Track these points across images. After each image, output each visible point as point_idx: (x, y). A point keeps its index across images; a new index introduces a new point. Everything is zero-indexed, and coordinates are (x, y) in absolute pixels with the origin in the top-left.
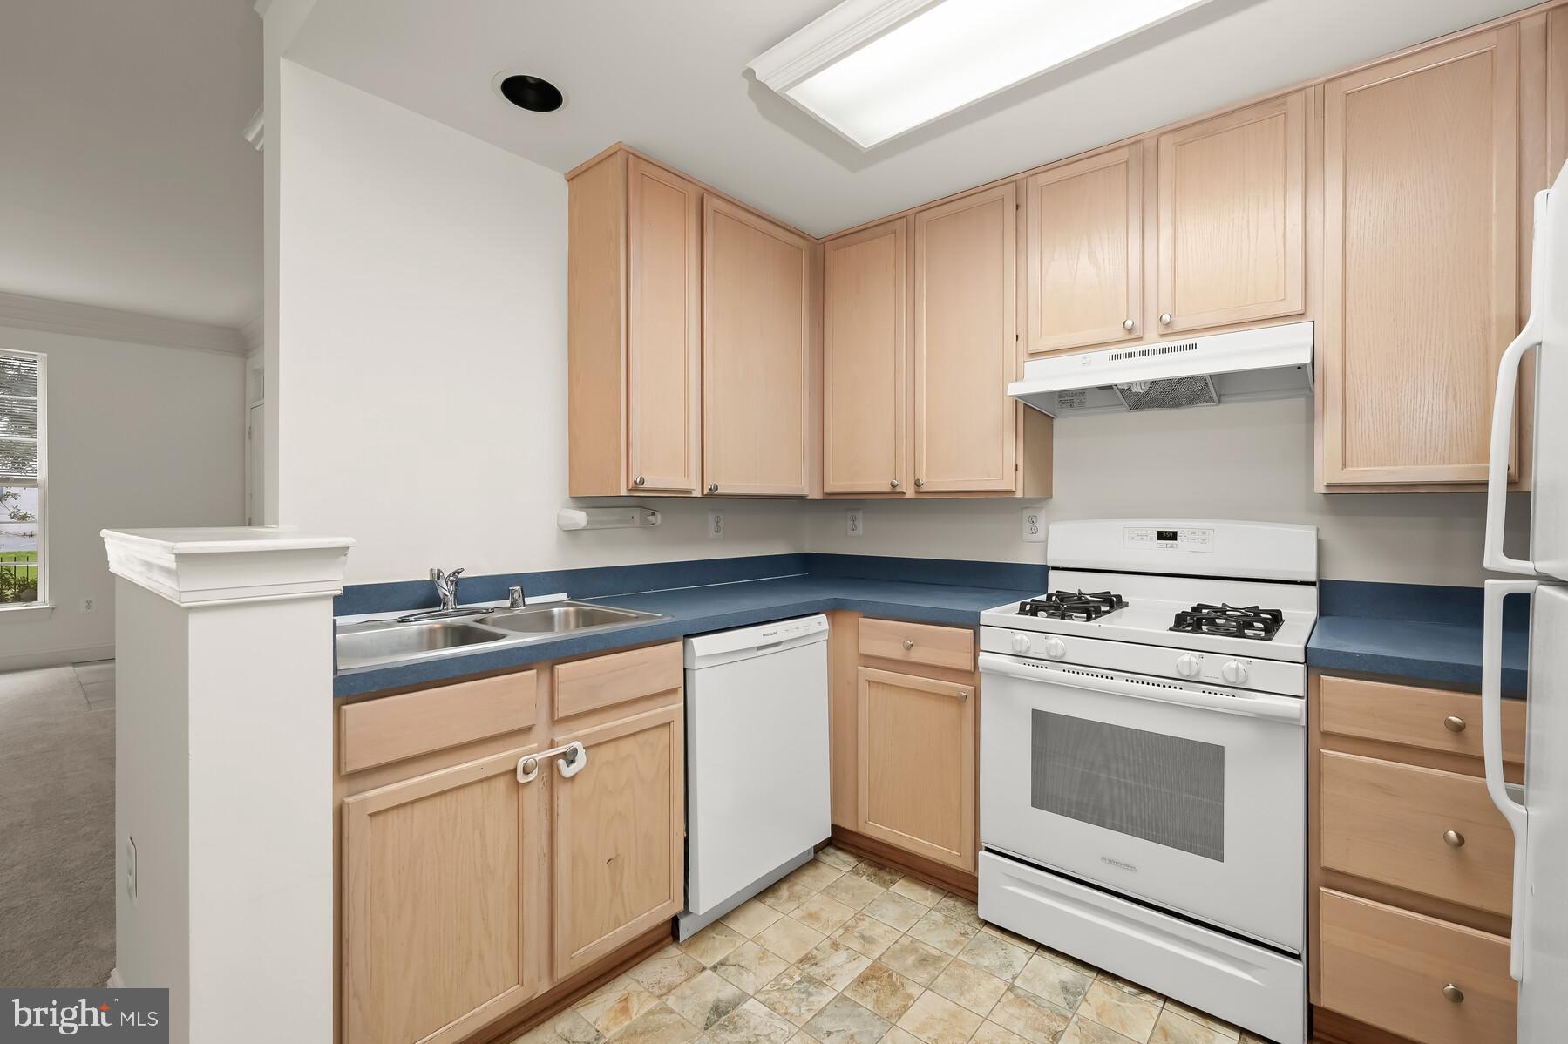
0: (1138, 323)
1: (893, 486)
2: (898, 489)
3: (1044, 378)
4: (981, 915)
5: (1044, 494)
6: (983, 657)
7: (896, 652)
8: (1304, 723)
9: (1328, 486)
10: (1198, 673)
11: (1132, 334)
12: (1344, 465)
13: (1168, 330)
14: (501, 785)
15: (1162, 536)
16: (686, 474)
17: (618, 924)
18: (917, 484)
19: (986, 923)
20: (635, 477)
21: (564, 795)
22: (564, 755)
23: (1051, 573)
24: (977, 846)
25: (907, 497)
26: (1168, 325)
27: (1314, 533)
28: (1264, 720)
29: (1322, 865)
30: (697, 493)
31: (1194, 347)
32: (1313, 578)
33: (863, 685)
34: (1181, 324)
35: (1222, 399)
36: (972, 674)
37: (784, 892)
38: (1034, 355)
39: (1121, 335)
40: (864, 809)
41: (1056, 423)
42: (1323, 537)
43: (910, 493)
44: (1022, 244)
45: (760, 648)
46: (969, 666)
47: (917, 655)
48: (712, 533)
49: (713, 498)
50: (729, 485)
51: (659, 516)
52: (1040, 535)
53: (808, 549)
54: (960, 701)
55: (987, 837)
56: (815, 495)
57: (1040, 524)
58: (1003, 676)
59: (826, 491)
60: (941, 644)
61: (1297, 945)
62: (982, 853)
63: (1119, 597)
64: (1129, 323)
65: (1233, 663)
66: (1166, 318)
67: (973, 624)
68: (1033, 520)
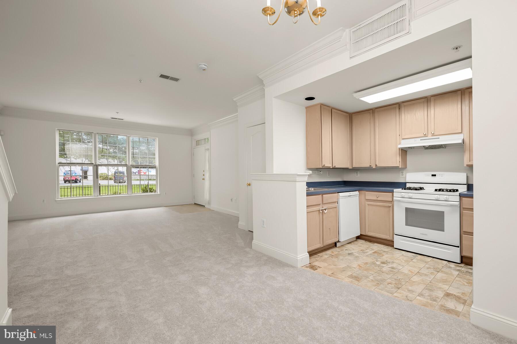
0: (427, 133)
1: (370, 166)
2: (371, 166)
3: (405, 144)
4: (395, 247)
5: (404, 167)
6: (394, 198)
7: (375, 198)
8: (459, 206)
9: (467, 165)
10: (439, 198)
11: (425, 135)
12: (470, 161)
13: (433, 135)
14: (318, 212)
15: (433, 175)
16: (330, 164)
17: (330, 240)
18: (376, 165)
19: (396, 248)
20: (323, 164)
21: (325, 216)
22: (325, 209)
23: (407, 184)
24: (393, 234)
25: (373, 168)
26: (433, 134)
27: (466, 174)
28: (452, 206)
29: (463, 231)
30: (331, 168)
31: (439, 138)
32: (466, 183)
33: (367, 205)
34: (436, 134)
35: (446, 147)
36: (392, 201)
37: (352, 243)
38: (403, 139)
39: (423, 136)
40: (367, 230)
41: (408, 152)
42: (468, 175)
43: (374, 167)
44: (400, 116)
45: (349, 196)
46: (391, 200)
47: (379, 199)
48: (328, 176)
49: (334, 168)
50: (337, 166)
51: (322, 172)
52: (404, 176)
53: (345, 180)
54: (389, 207)
55: (396, 232)
56: (351, 168)
57: (404, 174)
58: (399, 201)
59: (353, 167)
60: (384, 196)
61: (458, 245)
62: (395, 235)
63: (423, 188)
64: (425, 133)
65: (446, 196)
66: (433, 133)
67: (393, 192)
68: (402, 173)
